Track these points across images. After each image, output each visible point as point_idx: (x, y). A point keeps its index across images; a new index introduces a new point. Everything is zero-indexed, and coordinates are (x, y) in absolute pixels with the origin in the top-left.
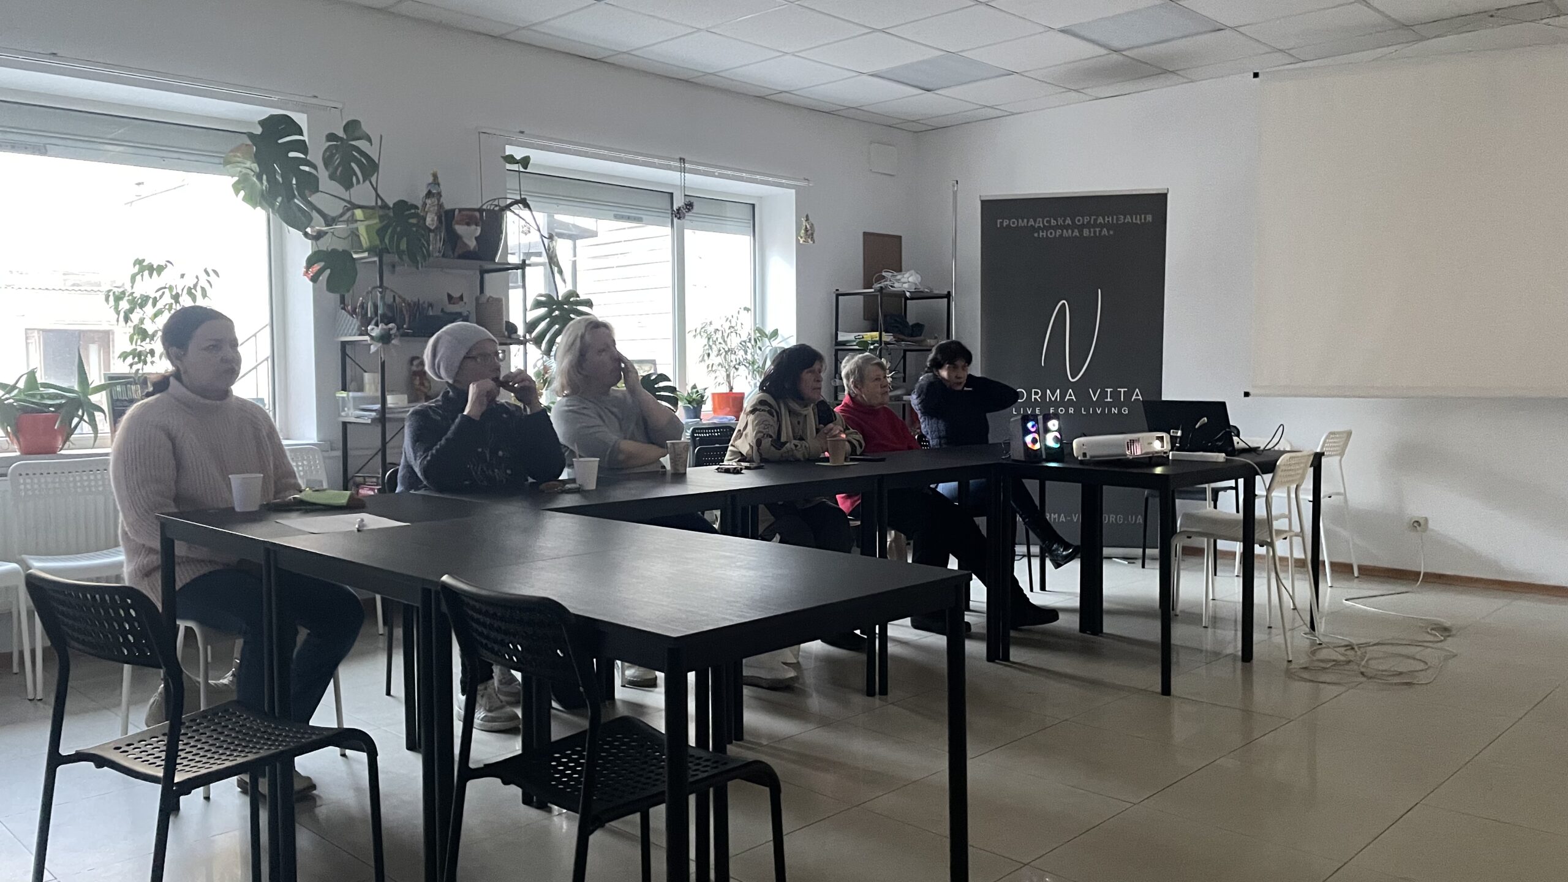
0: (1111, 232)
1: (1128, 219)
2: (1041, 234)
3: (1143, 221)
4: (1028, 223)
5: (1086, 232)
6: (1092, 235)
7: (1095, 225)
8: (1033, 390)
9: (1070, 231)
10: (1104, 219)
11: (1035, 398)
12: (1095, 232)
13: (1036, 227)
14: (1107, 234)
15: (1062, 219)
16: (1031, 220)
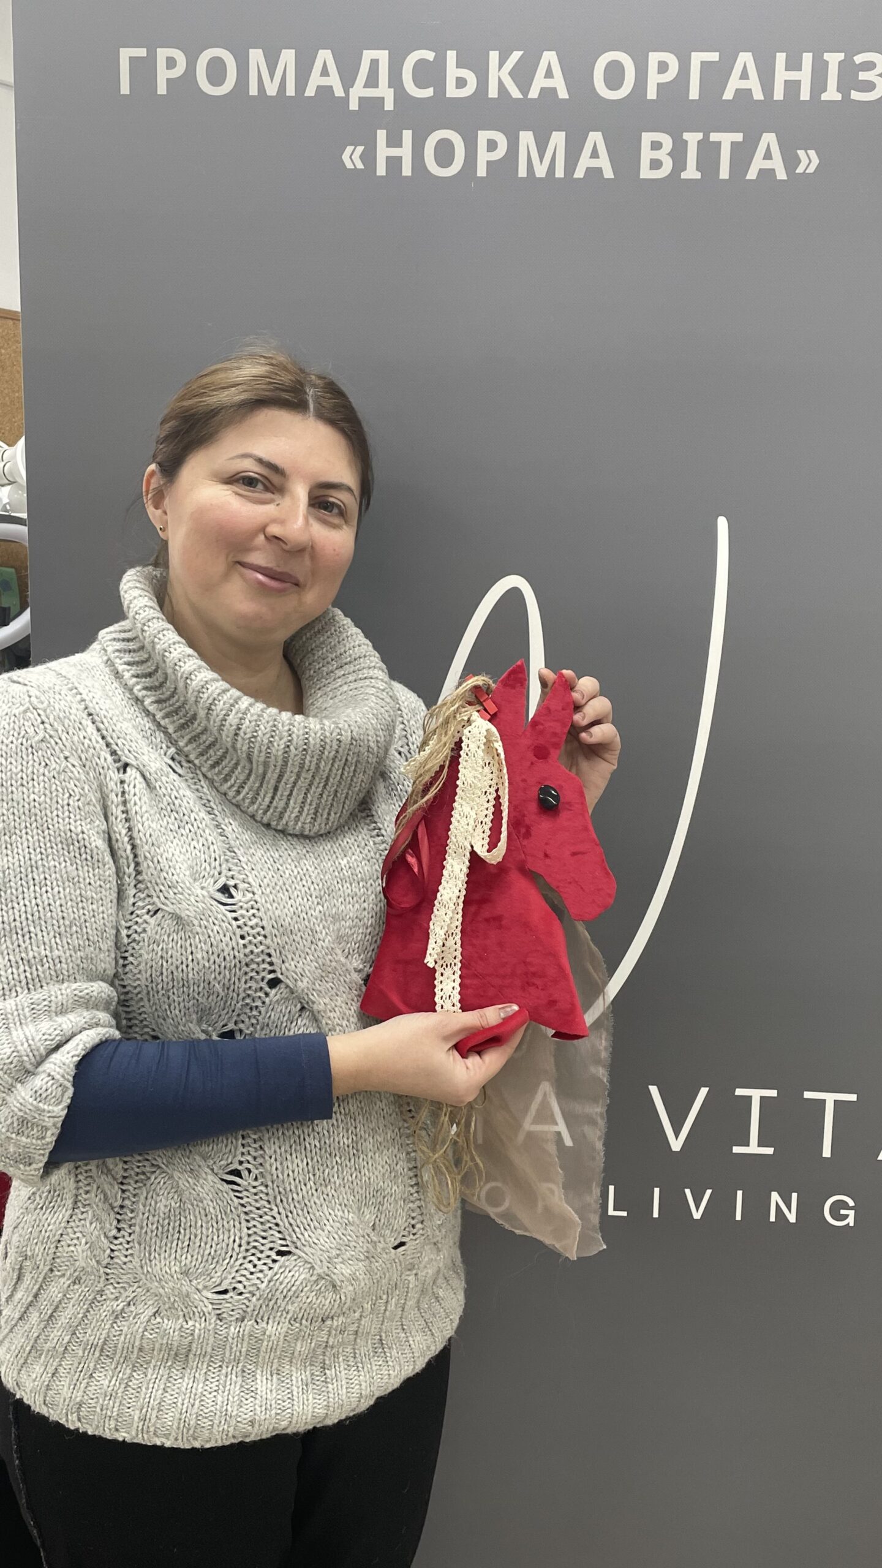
0: (809, 161)
2: (383, 152)
5: (654, 153)
7: (715, 112)
13: (354, 105)
14: (781, 175)
15: (516, 55)
16: (325, 56)
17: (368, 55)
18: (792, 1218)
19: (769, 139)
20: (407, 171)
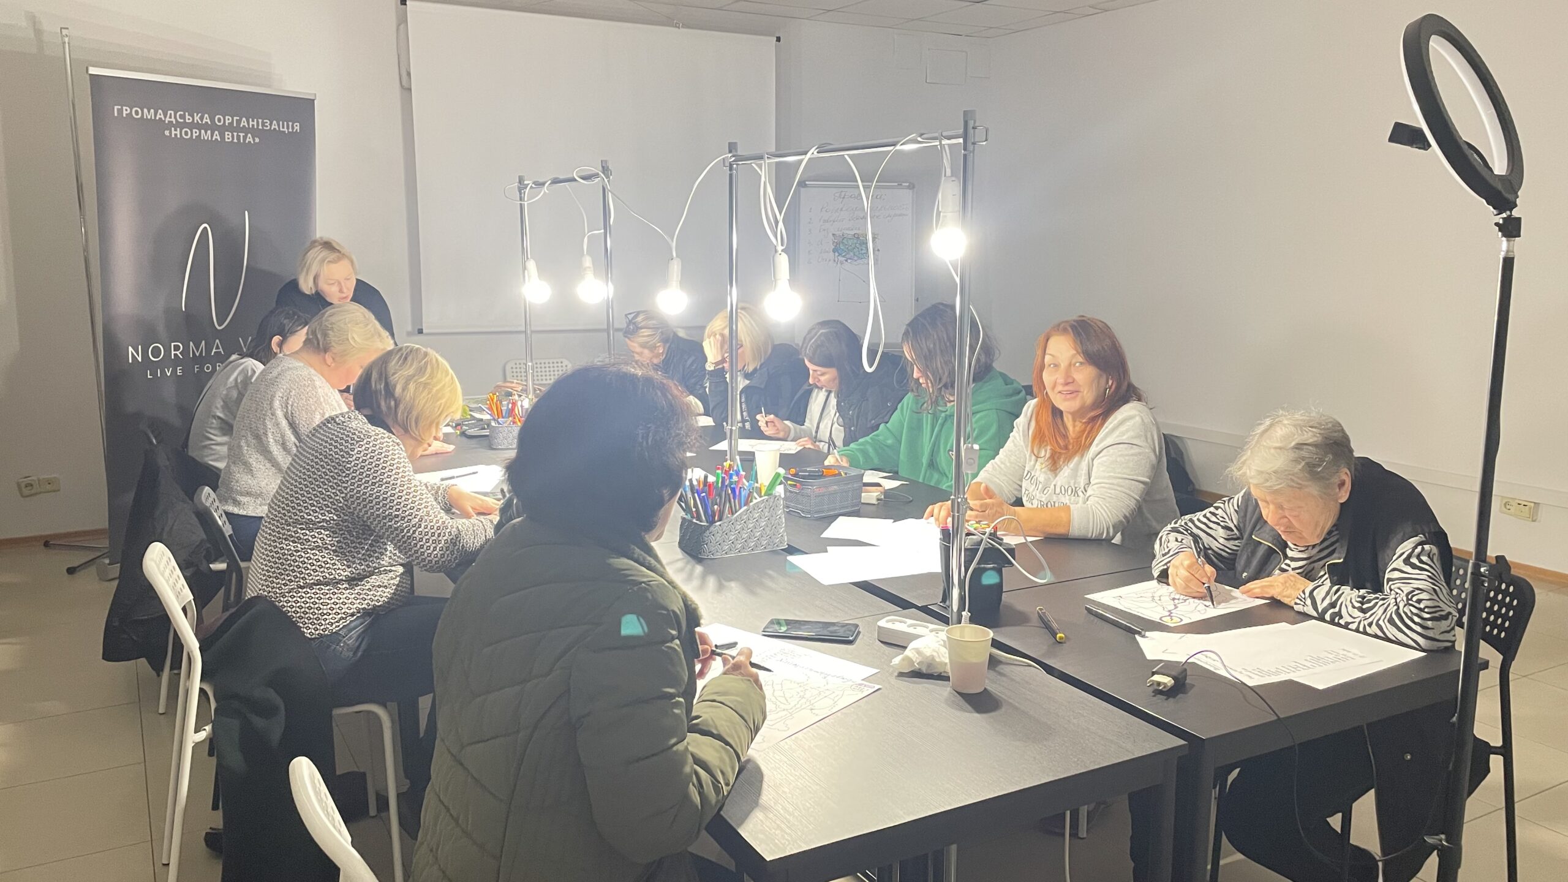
0: (257, 140)
1: (275, 126)
2: (173, 132)
3: (290, 130)
4: (155, 116)
5: (228, 136)
6: (235, 141)
7: (239, 129)
8: (173, 344)
9: (209, 132)
10: (249, 125)
11: (175, 354)
12: (238, 137)
13: (167, 122)
14: (252, 142)
15: (200, 115)
16: (160, 111)
17: (169, 112)
19: (249, 135)
20: (179, 136)
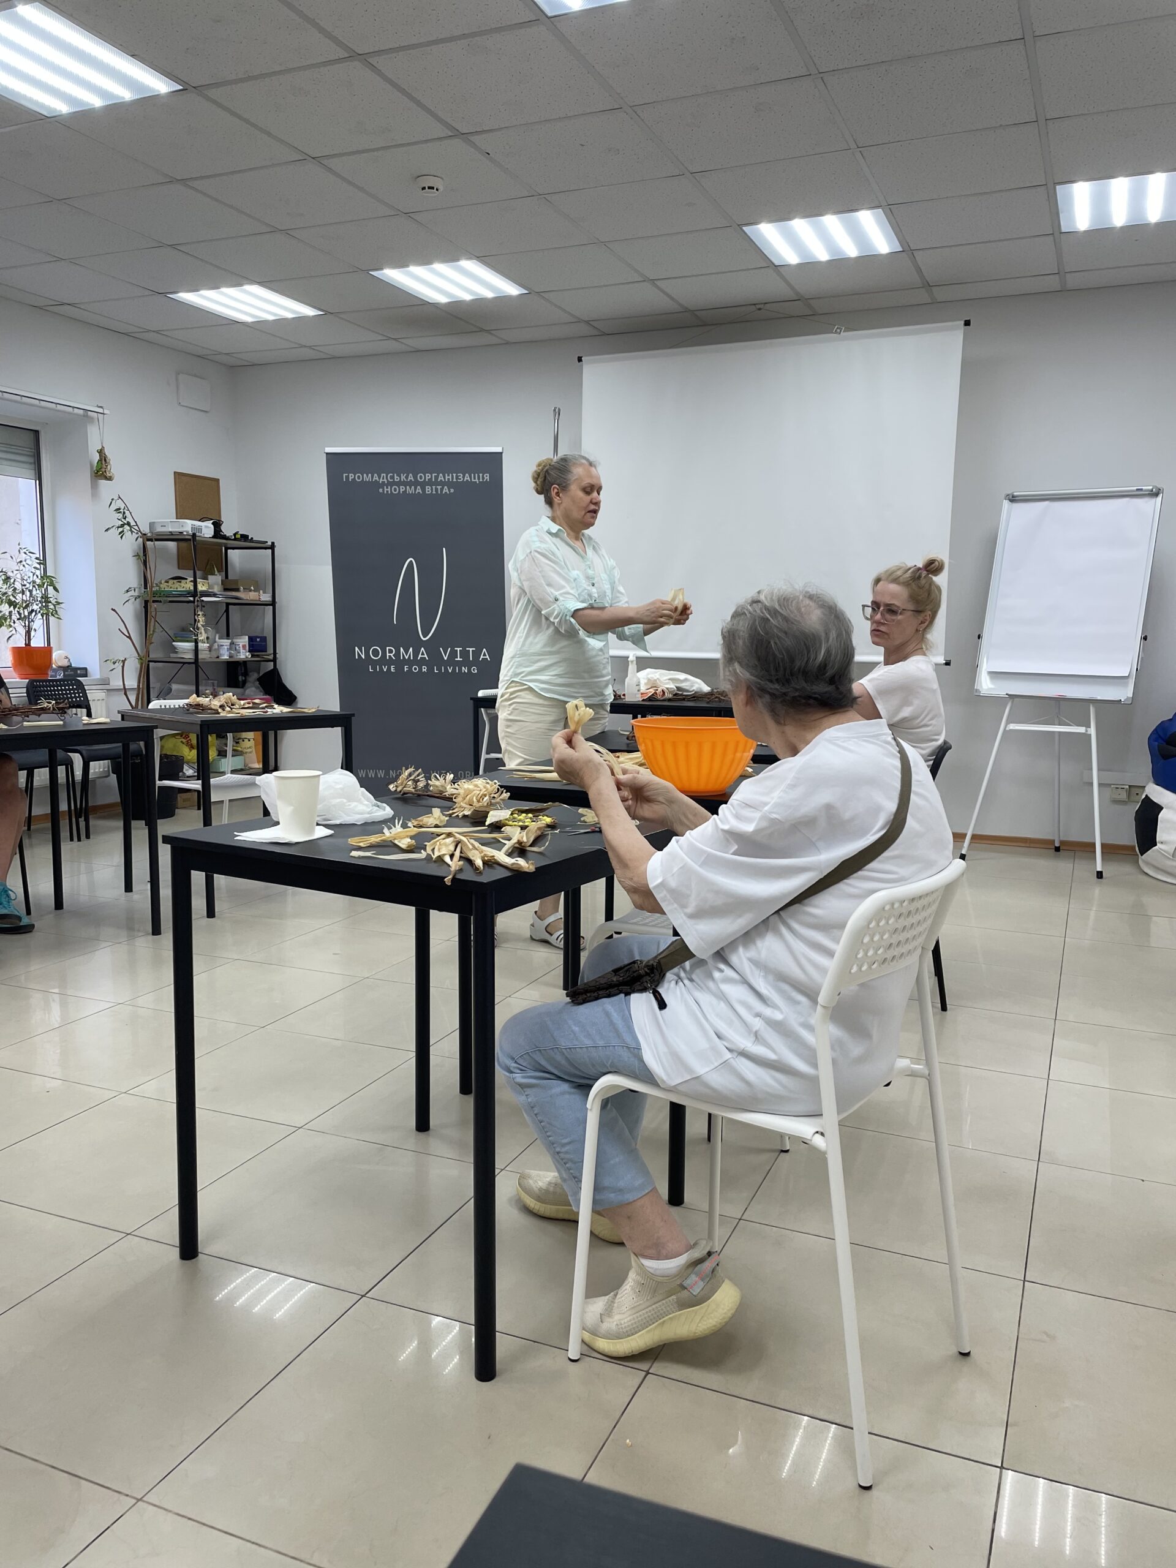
0: (452, 490)
1: (467, 477)
2: (386, 489)
3: (481, 479)
4: (372, 477)
6: (434, 492)
7: (437, 483)
9: (413, 487)
10: (444, 477)
12: (437, 490)
13: (381, 482)
14: (448, 493)
15: (405, 475)
16: (376, 475)
17: (382, 475)
18: (466, 671)
19: (446, 487)
20: (389, 492)
